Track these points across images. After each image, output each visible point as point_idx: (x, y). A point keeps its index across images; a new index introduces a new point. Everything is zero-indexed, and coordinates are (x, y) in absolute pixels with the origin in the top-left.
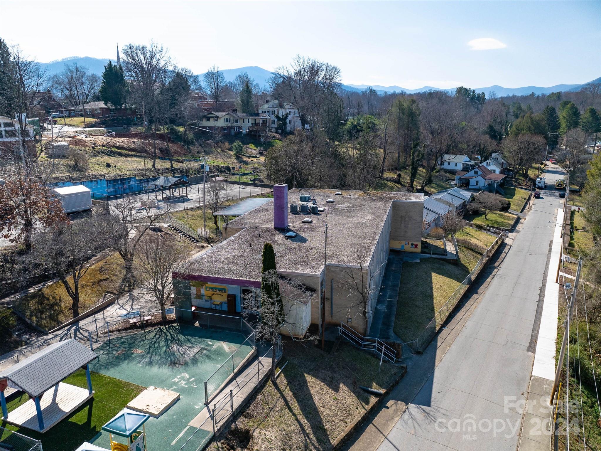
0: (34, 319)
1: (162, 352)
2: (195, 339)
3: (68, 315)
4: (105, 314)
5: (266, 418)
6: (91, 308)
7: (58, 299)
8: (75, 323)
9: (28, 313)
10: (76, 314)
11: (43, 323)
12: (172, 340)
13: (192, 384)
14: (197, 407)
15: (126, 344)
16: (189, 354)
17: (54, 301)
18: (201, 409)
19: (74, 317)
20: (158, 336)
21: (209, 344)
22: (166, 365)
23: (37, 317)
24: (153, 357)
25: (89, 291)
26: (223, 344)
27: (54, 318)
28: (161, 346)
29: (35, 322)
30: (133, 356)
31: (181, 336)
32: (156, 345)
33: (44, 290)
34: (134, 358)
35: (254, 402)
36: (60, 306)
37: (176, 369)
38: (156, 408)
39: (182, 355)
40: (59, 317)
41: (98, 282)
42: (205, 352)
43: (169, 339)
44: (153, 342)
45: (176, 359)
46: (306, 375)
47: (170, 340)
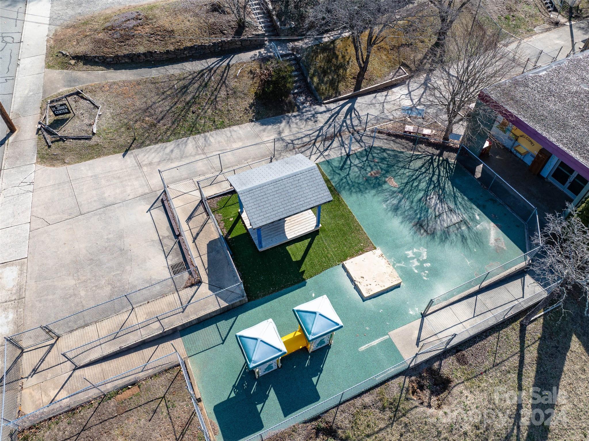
0: (316, 80)
1: (416, 199)
2: (463, 199)
3: (349, 85)
4: (388, 98)
5: (481, 374)
6: (376, 83)
7: (347, 60)
8: (352, 99)
9: (312, 71)
10: (358, 87)
11: (322, 88)
12: (436, 185)
13: (424, 271)
14: (411, 313)
15: (386, 163)
16: (444, 221)
17: (342, 61)
18: (414, 318)
19: (355, 91)
20: (423, 170)
21: (474, 218)
22: (411, 222)
23: (319, 77)
24: (403, 200)
25: (384, 57)
26: (492, 229)
27: (334, 85)
28: (420, 188)
29: (315, 84)
30: (385, 186)
31: (450, 182)
32: (415, 184)
33: (338, 42)
34: (383, 191)
35: (480, 343)
36: (346, 71)
37: (418, 237)
38: (369, 287)
39: (436, 216)
40: (340, 85)
41: (399, 47)
42: (464, 228)
43: (434, 182)
44: (414, 177)
45: (426, 221)
46: (574, 338)
47: (434, 184)
